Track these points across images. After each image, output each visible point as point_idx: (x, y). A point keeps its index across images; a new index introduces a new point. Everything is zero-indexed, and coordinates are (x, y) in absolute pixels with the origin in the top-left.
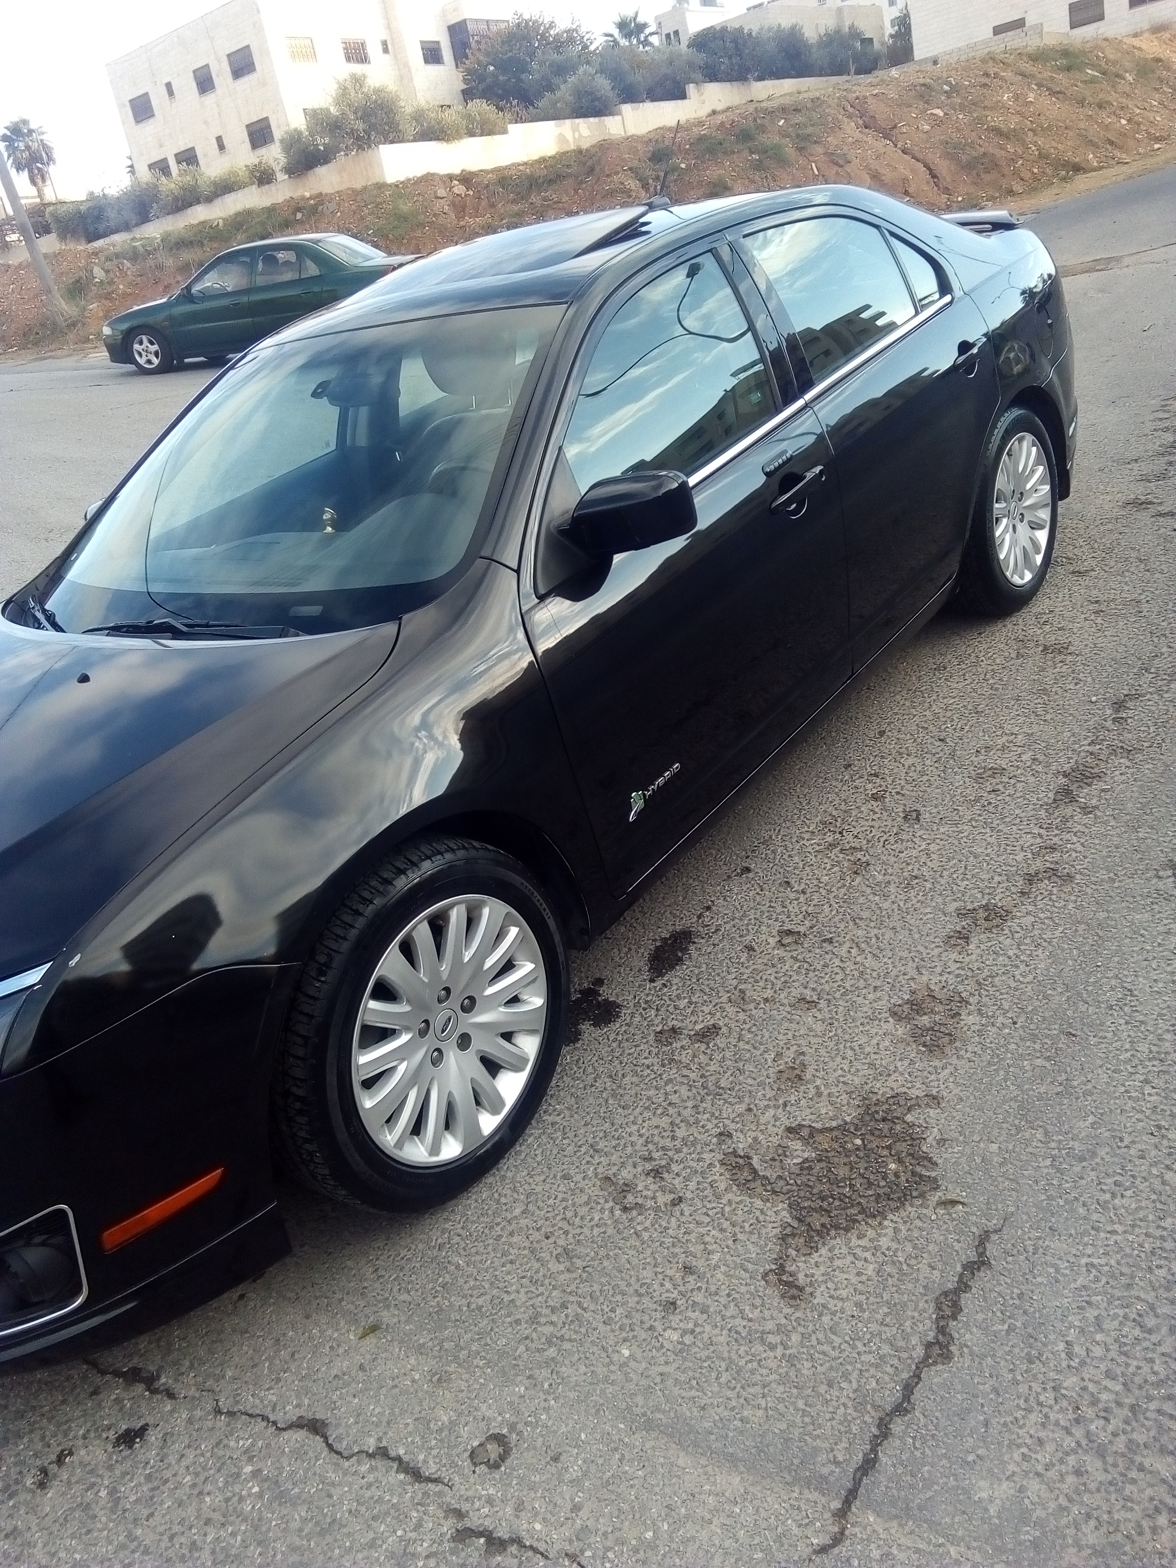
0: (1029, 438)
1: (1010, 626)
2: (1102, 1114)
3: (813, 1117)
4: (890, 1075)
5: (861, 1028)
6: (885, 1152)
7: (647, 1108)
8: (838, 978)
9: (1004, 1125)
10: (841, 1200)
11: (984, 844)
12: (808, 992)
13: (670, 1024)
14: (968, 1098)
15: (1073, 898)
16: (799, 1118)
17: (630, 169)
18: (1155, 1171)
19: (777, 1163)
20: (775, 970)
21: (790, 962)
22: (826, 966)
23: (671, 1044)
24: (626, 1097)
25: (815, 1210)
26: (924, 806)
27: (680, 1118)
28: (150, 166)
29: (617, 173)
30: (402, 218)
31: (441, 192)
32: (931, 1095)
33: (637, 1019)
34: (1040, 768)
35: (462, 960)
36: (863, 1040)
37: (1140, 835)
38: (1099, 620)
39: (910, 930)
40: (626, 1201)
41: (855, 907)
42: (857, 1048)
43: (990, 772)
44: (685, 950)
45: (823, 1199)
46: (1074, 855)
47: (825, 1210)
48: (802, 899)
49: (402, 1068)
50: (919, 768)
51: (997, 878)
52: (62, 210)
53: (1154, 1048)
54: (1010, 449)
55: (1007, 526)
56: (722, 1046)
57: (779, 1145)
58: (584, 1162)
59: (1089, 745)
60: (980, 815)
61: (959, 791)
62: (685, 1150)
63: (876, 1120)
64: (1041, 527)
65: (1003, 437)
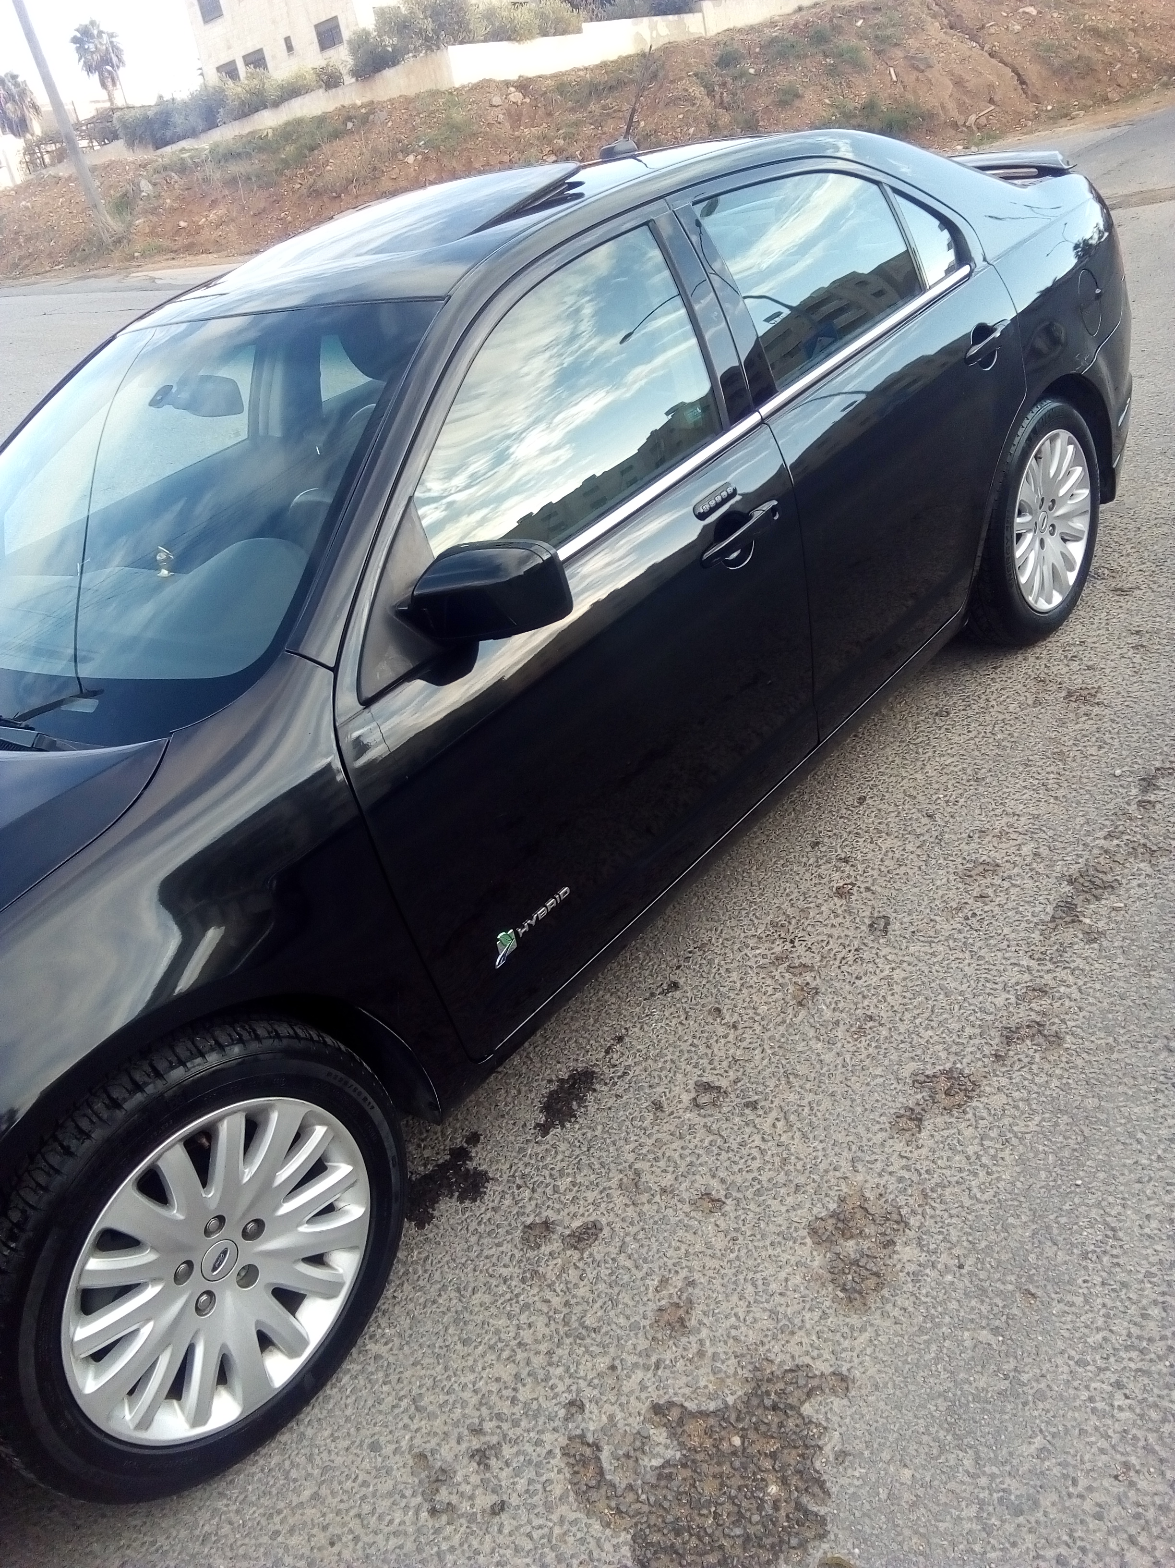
0: (1064, 435)
1: (1032, 659)
2: (1054, 1436)
3: (687, 1391)
4: (793, 1333)
5: (770, 1251)
6: (767, 1464)
7: (491, 1347)
8: (755, 1165)
9: (925, 1438)
10: (700, 1539)
11: (961, 975)
12: (715, 1183)
13: (544, 1214)
14: (886, 1385)
15: (1058, 1071)
16: (671, 1391)
17: (696, 75)
18: (1113, 1544)
19: (631, 1462)
20: (681, 1143)
21: (701, 1133)
22: (742, 1144)
23: (539, 1247)
24: (470, 1327)
25: (665, 1550)
26: (895, 911)
27: (528, 1369)
28: (219, 69)
29: (681, 79)
30: (454, 128)
31: (496, 100)
32: (841, 1374)
33: (508, 1202)
34: (1041, 868)
35: (239, 1181)
36: (770, 1269)
37: (1153, 981)
38: (1138, 659)
39: (853, 1100)
40: (437, 1498)
41: (792, 1057)
42: (760, 1282)
43: (981, 869)
44: (581, 1100)
45: (678, 1533)
46: (1067, 1003)
47: (676, 1552)
48: (731, 1038)
49: (146, 1331)
50: (897, 855)
51: (969, 1031)
52: (130, 115)
53: (1135, 1330)
54: (1039, 451)
55: (1033, 540)
56: (598, 1257)
57: (639, 1433)
58: (400, 1425)
59: (1105, 838)
60: (960, 932)
61: (940, 892)
62: (523, 1424)
63: (766, 1408)
64: (1077, 539)
65: (1029, 439)
